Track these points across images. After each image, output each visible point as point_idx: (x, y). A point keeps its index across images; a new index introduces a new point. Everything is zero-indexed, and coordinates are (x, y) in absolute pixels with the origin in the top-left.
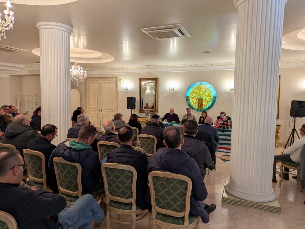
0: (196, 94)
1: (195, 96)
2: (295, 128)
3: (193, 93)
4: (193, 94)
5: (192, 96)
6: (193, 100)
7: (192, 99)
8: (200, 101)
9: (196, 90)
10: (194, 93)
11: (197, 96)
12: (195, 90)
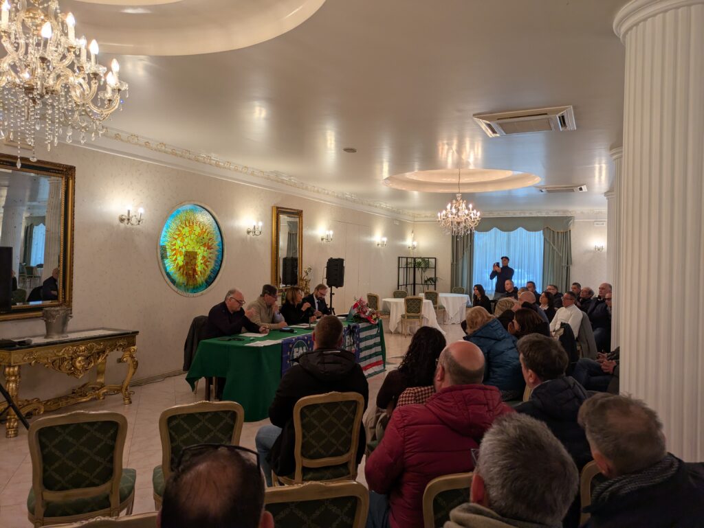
0: (182, 241)
1: (181, 244)
2: (333, 307)
3: (176, 237)
4: (176, 239)
5: (175, 245)
6: (176, 259)
7: (175, 254)
8: (191, 260)
9: (183, 228)
10: (178, 235)
11: (185, 246)
12: (180, 228)
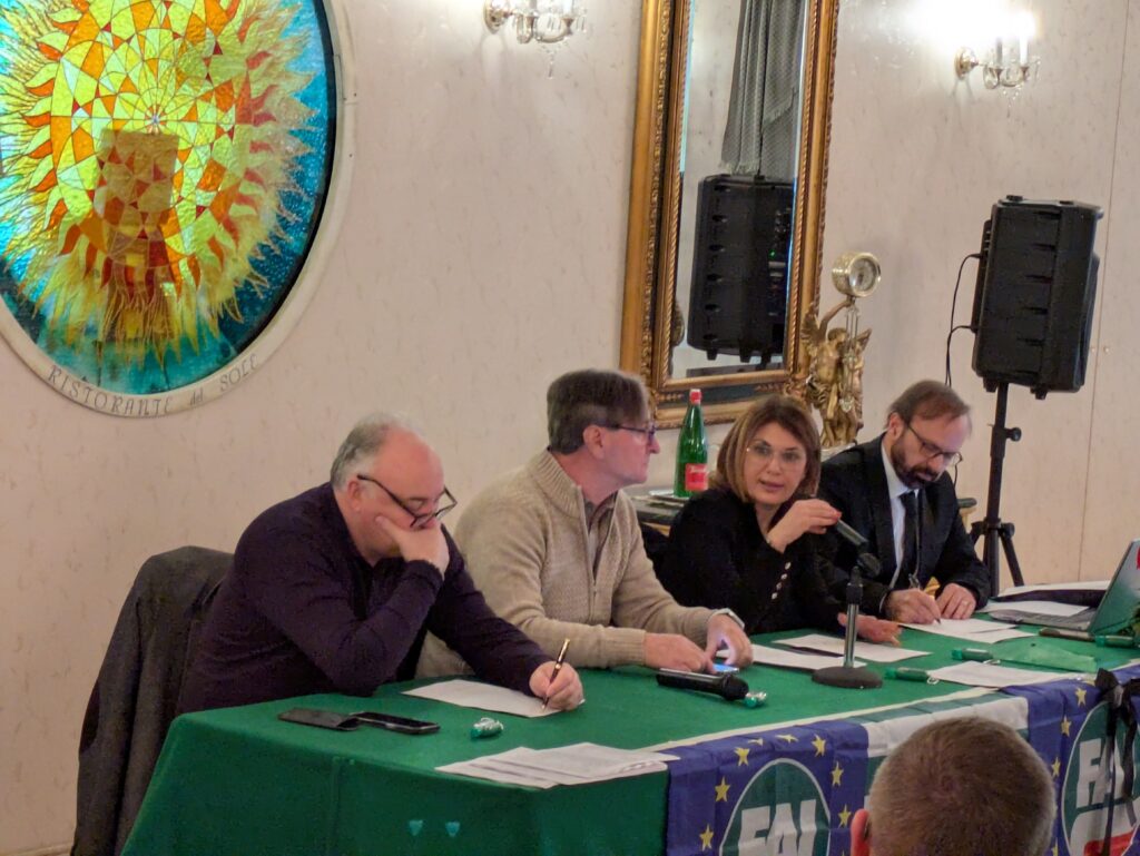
3: (58, 40)
5: (47, 89)
6: (51, 181)
7: (46, 149)
8: (141, 187)
11: (109, 101)
